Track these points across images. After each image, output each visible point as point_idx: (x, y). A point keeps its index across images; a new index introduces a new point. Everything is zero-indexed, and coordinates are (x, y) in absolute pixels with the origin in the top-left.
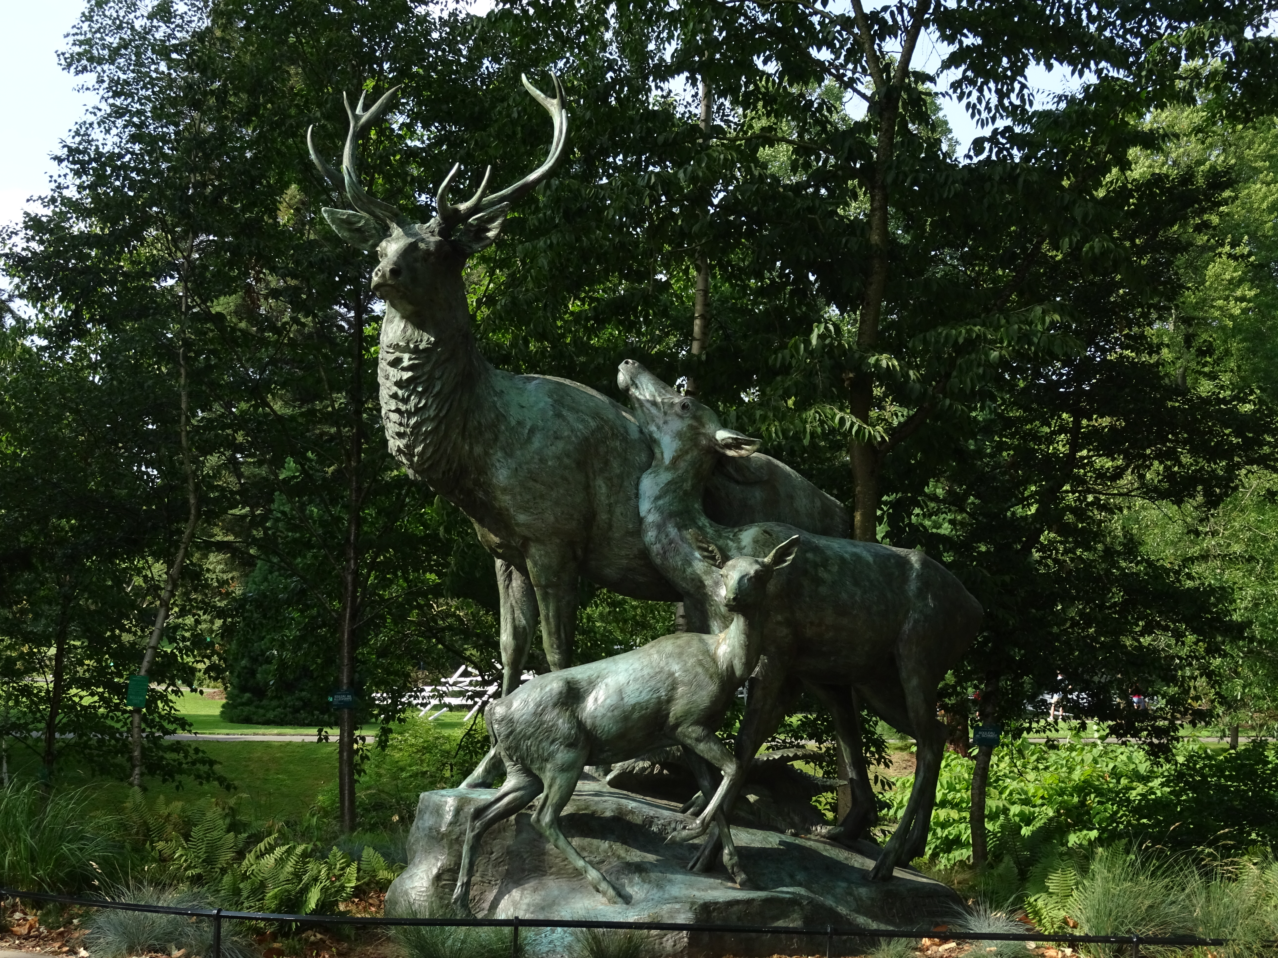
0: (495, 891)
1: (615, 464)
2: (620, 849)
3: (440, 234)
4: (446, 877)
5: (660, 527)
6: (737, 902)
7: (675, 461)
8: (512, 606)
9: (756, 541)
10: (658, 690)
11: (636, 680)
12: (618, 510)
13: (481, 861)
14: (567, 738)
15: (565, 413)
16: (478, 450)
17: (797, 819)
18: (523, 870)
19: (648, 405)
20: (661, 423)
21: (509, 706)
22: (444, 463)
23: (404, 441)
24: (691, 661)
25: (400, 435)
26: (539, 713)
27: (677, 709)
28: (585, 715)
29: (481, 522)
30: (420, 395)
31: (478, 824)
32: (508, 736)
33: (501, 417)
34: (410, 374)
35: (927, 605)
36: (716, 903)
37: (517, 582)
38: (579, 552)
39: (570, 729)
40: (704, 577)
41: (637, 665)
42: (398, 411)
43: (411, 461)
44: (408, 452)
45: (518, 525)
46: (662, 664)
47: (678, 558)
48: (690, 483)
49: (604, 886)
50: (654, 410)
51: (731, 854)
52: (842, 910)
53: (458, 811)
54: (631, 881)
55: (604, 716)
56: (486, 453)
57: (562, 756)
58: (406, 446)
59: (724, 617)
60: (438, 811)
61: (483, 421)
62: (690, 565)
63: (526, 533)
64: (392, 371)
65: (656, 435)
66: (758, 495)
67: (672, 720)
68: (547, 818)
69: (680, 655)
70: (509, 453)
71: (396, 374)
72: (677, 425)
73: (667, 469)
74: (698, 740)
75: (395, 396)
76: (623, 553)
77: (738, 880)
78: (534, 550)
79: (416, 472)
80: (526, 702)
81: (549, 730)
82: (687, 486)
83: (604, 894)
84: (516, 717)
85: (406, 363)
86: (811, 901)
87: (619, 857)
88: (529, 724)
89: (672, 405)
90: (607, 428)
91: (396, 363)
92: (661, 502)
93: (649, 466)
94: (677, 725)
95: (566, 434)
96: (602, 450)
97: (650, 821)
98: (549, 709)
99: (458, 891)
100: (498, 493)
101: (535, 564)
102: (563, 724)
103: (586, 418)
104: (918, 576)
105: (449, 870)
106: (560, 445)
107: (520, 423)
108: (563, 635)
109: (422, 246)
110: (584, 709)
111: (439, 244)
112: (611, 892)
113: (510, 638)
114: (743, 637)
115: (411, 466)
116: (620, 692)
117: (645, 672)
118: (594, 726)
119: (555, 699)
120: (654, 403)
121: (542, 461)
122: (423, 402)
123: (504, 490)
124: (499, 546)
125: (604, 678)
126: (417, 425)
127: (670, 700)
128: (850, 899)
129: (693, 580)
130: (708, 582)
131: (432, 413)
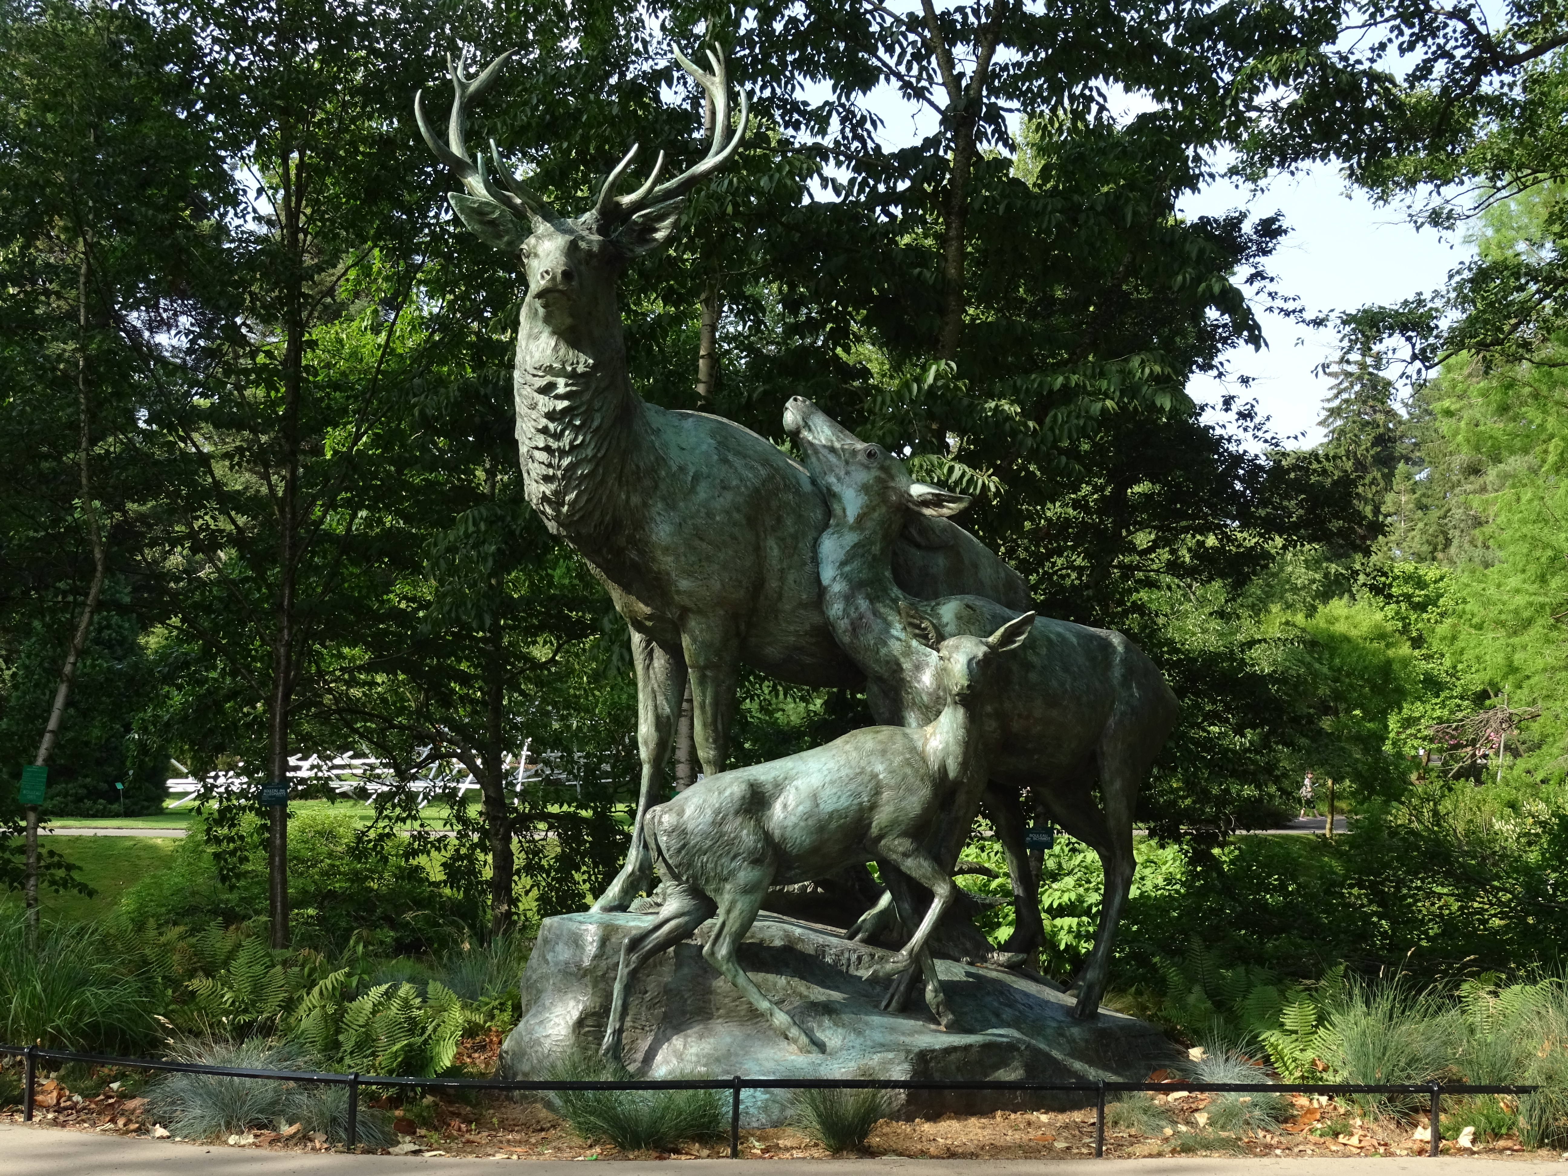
0: (650, 1039)
1: (789, 522)
2: (801, 986)
3: (600, 231)
4: (589, 1022)
5: (848, 599)
6: (953, 1049)
7: (861, 518)
8: (654, 691)
9: (959, 617)
10: (859, 795)
11: (832, 782)
12: (791, 577)
13: (634, 1001)
14: (751, 853)
15: (730, 457)
16: (635, 500)
17: (968, 945)
18: (684, 1013)
19: (825, 452)
20: (842, 473)
21: (681, 813)
22: (597, 514)
23: (553, 487)
24: (897, 760)
25: (547, 479)
26: (718, 823)
27: (881, 818)
28: (772, 825)
29: (627, 588)
30: (577, 430)
31: (634, 957)
32: (679, 851)
33: (661, 461)
34: (566, 403)
35: (1132, 695)
36: (933, 1051)
37: (660, 661)
38: (743, 627)
39: (756, 842)
40: (902, 660)
41: (832, 765)
42: (547, 449)
43: (558, 512)
44: (556, 500)
45: (678, 592)
46: (863, 763)
47: (870, 636)
48: (878, 547)
49: (794, 1032)
50: (832, 458)
51: (936, 991)
52: (1056, 1054)
53: (604, 942)
54: (820, 1025)
55: (795, 826)
56: (645, 504)
57: (745, 875)
58: (556, 493)
60: (576, 941)
61: (641, 465)
62: (885, 644)
63: (687, 602)
64: (541, 399)
65: (837, 488)
66: (941, 562)
67: (874, 830)
68: (723, 951)
69: (884, 752)
70: (671, 506)
71: (545, 403)
72: (862, 476)
73: (852, 528)
74: (905, 855)
75: (544, 431)
77: (944, 1021)
78: (693, 623)
79: (560, 524)
80: (701, 809)
81: (731, 843)
82: (876, 549)
83: (795, 1041)
84: (690, 827)
85: (561, 389)
86: (1028, 1046)
87: (801, 995)
88: (706, 835)
89: (854, 453)
90: (778, 478)
91: (547, 389)
92: (847, 569)
93: (826, 526)
94: (881, 837)
95: (734, 483)
96: (774, 504)
97: (822, 950)
98: (731, 817)
99: (608, 1039)
100: (659, 553)
101: (694, 640)
102: (747, 837)
103: (756, 465)
104: (1121, 661)
105: (594, 1014)
106: (729, 496)
107: (682, 469)
108: (720, 727)
109: (583, 245)
110: (770, 818)
112: (804, 1039)
113: (652, 730)
114: (961, 732)
115: (557, 518)
116: (815, 797)
117: (843, 773)
118: (783, 838)
119: (737, 806)
120: (832, 450)
121: (710, 515)
122: (580, 438)
123: (666, 550)
124: (649, 618)
125: (793, 779)
126: (571, 467)
127: (873, 807)
128: (1062, 1040)
129: (888, 662)
130: (907, 665)
131: (589, 452)
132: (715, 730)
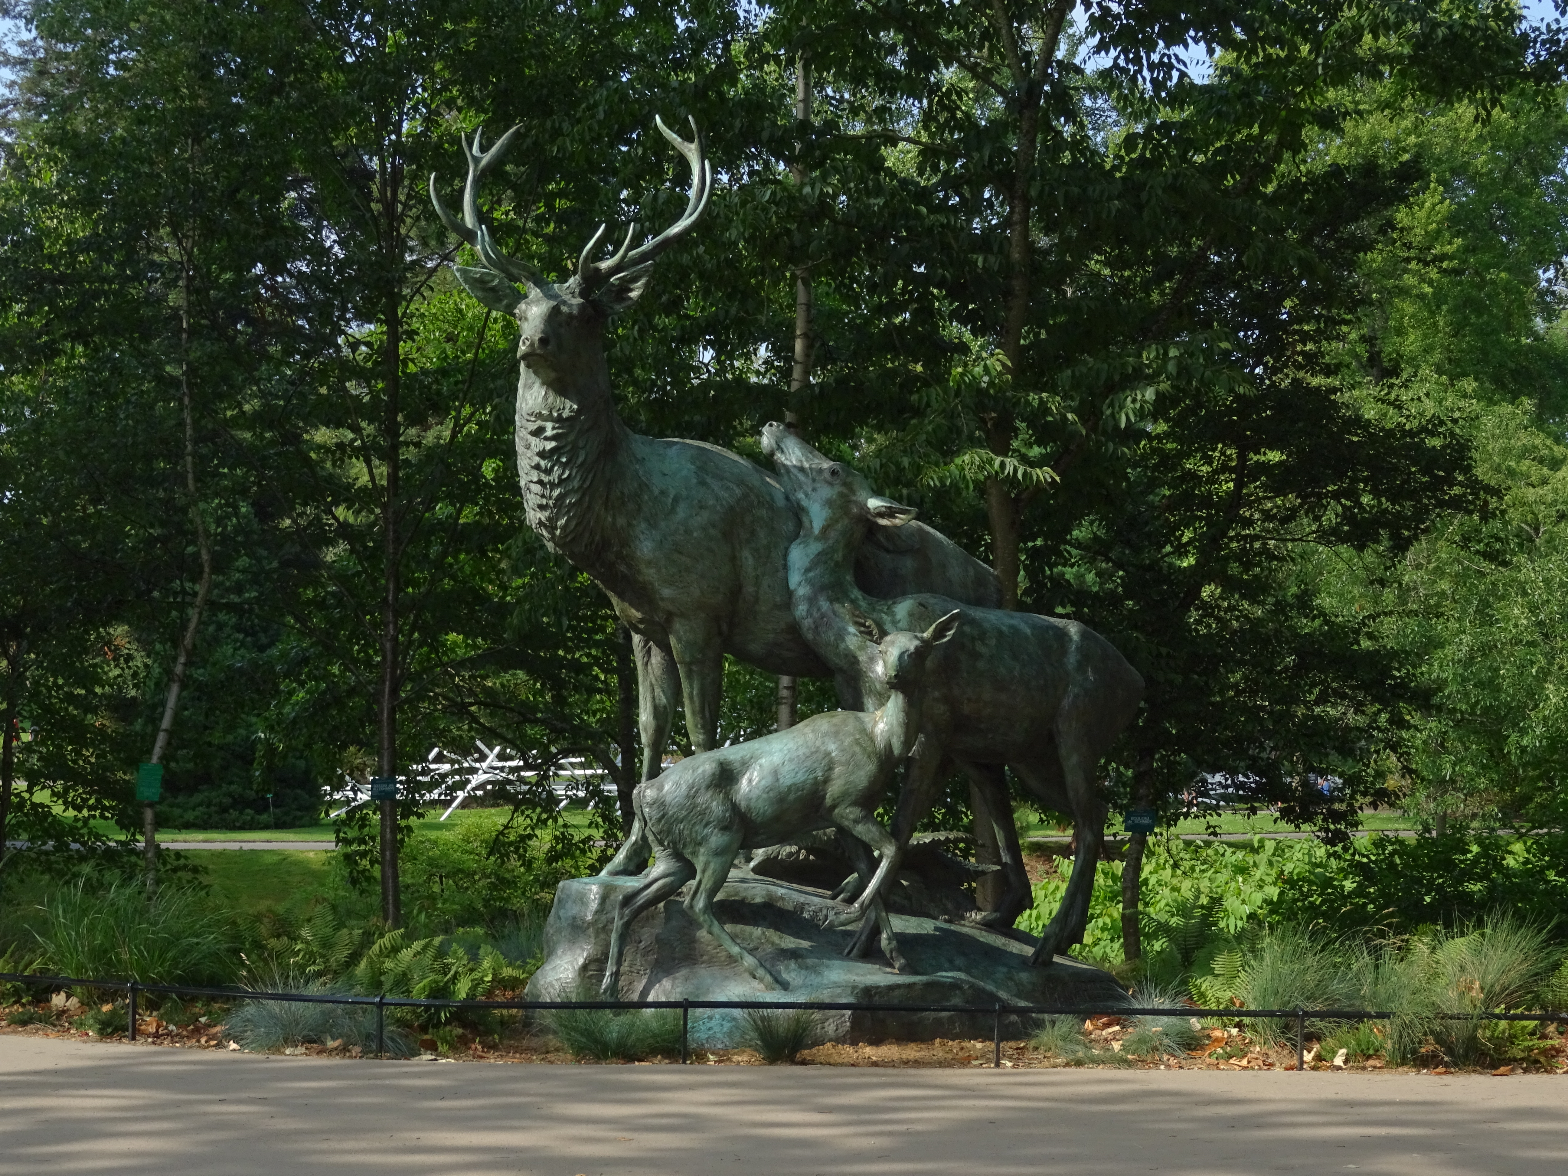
0: (644, 981)
1: (762, 534)
2: (773, 936)
3: (581, 295)
4: (593, 967)
5: (812, 600)
6: (898, 986)
7: (825, 530)
8: (652, 685)
9: (911, 614)
10: (814, 771)
11: (791, 760)
12: (766, 582)
13: (629, 950)
14: (720, 821)
15: (709, 480)
16: (621, 521)
17: (950, 906)
18: (674, 959)
19: (795, 471)
20: (809, 490)
21: (661, 788)
22: (587, 535)
23: (547, 514)
24: (848, 741)
25: (542, 507)
26: (692, 795)
27: (833, 790)
28: (739, 797)
29: (621, 596)
30: (564, 466)
31: (627, 911)
32: (659, 820)
33: (644, 486)
34: (554, 444)
35: (1087, 679)
36: (878, 987)
37: (657, 657)
38: (725, 627)
39: (725, 811)
40: (858, 653)
41: (791, 745)
42: (540, 482)
43: (553, 535)
44: (550, 524)
45: (662, 599)
46: (818, 743)
47: (830, 633)
48: (840, 554)
49: (760, 972)
50: (801, 477)
51: (889, 939)
52: (1003, 995)
53: (604, 899)
54: (787, 967)
55: (758, 798)
56: (629, 525)
57: (716, 839)
58: (549, 519)
59: (880, 694)
60: (582, 899)
61: (626, 491)
62: (843, 640)
63: (671, 607)
64: (534, 441)
65: (805, 503)
66: (909, 564)
67: (828, 801)
68: (700, 904)
69: (836, 734)
70: (653, 525)
71: (538, 444)
72: (826, 492)
73: (817, 539)
74: (856, 821)
75: (537, 467)
76: (769, 627)
77: (897, 965)
78: (678, 625)
79: (556, 545)
80: (678, 784)
81: (703, 813)
82: (839, 556)
83: (761, 980)
84: (668, 799)
85: (549, 433)
86: (972, 986)
87: (773, 943)
88: (682, 807)
89: (820, 471)
90: (753, 497)
91: (538, 432)
92: (811, 574)
93: (797, 536)
94: (834, 807)
95: (711, 502)
96: (748, 519)
97: (801, 907)
98: (703, 791)
99: (606, 981)
100: (643, 567)
101: (679, 640)
102: (717, 807)
103: (731, 485)
104: (1077, 648)
105: (596, 960)
106: (705, 515)
107: (663, 493)
108: (707, 714)
109: (564, 309)
110: (738, 791)
111: (582, 307)
112: (768, 978)
113: (651, 718)
114: (902, 715)
115: (553, 539)
116: (775, 773)
117: (801, 752)
118: (749, 808)
119: (708, 781)
120: (802, 469)
121: (689, 532)
122: (567, 473)
123: (649, 563)
124: (641, 621)
125: (758, 758)
126: (561, 497)
127: (826, 781)
128: (1010, 983)
129: (846, 656)
130: (862, 658)
131: (576, 484)
132: (703, 717)
